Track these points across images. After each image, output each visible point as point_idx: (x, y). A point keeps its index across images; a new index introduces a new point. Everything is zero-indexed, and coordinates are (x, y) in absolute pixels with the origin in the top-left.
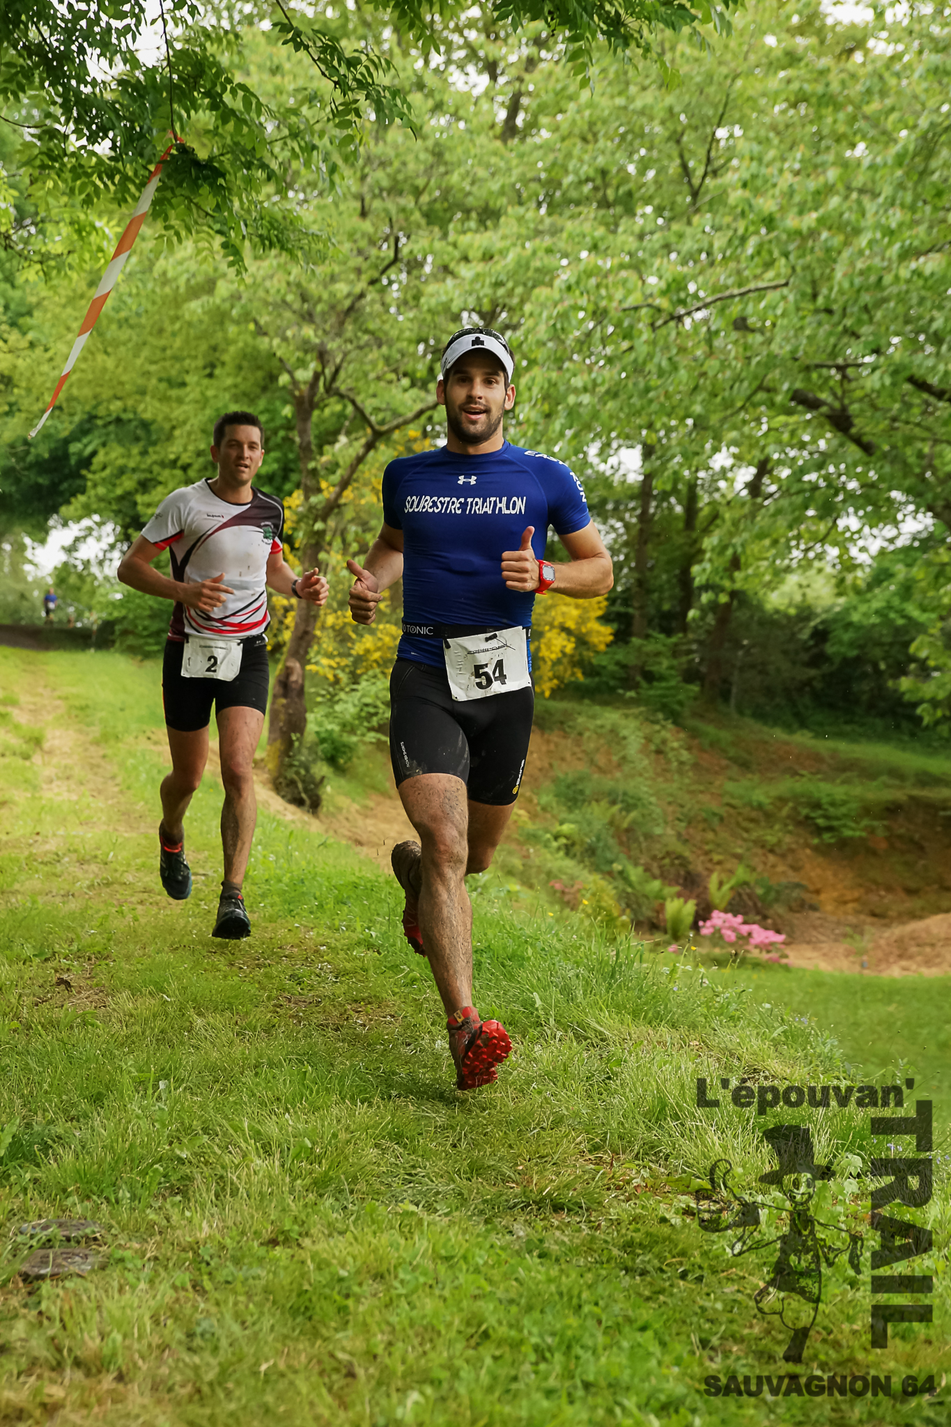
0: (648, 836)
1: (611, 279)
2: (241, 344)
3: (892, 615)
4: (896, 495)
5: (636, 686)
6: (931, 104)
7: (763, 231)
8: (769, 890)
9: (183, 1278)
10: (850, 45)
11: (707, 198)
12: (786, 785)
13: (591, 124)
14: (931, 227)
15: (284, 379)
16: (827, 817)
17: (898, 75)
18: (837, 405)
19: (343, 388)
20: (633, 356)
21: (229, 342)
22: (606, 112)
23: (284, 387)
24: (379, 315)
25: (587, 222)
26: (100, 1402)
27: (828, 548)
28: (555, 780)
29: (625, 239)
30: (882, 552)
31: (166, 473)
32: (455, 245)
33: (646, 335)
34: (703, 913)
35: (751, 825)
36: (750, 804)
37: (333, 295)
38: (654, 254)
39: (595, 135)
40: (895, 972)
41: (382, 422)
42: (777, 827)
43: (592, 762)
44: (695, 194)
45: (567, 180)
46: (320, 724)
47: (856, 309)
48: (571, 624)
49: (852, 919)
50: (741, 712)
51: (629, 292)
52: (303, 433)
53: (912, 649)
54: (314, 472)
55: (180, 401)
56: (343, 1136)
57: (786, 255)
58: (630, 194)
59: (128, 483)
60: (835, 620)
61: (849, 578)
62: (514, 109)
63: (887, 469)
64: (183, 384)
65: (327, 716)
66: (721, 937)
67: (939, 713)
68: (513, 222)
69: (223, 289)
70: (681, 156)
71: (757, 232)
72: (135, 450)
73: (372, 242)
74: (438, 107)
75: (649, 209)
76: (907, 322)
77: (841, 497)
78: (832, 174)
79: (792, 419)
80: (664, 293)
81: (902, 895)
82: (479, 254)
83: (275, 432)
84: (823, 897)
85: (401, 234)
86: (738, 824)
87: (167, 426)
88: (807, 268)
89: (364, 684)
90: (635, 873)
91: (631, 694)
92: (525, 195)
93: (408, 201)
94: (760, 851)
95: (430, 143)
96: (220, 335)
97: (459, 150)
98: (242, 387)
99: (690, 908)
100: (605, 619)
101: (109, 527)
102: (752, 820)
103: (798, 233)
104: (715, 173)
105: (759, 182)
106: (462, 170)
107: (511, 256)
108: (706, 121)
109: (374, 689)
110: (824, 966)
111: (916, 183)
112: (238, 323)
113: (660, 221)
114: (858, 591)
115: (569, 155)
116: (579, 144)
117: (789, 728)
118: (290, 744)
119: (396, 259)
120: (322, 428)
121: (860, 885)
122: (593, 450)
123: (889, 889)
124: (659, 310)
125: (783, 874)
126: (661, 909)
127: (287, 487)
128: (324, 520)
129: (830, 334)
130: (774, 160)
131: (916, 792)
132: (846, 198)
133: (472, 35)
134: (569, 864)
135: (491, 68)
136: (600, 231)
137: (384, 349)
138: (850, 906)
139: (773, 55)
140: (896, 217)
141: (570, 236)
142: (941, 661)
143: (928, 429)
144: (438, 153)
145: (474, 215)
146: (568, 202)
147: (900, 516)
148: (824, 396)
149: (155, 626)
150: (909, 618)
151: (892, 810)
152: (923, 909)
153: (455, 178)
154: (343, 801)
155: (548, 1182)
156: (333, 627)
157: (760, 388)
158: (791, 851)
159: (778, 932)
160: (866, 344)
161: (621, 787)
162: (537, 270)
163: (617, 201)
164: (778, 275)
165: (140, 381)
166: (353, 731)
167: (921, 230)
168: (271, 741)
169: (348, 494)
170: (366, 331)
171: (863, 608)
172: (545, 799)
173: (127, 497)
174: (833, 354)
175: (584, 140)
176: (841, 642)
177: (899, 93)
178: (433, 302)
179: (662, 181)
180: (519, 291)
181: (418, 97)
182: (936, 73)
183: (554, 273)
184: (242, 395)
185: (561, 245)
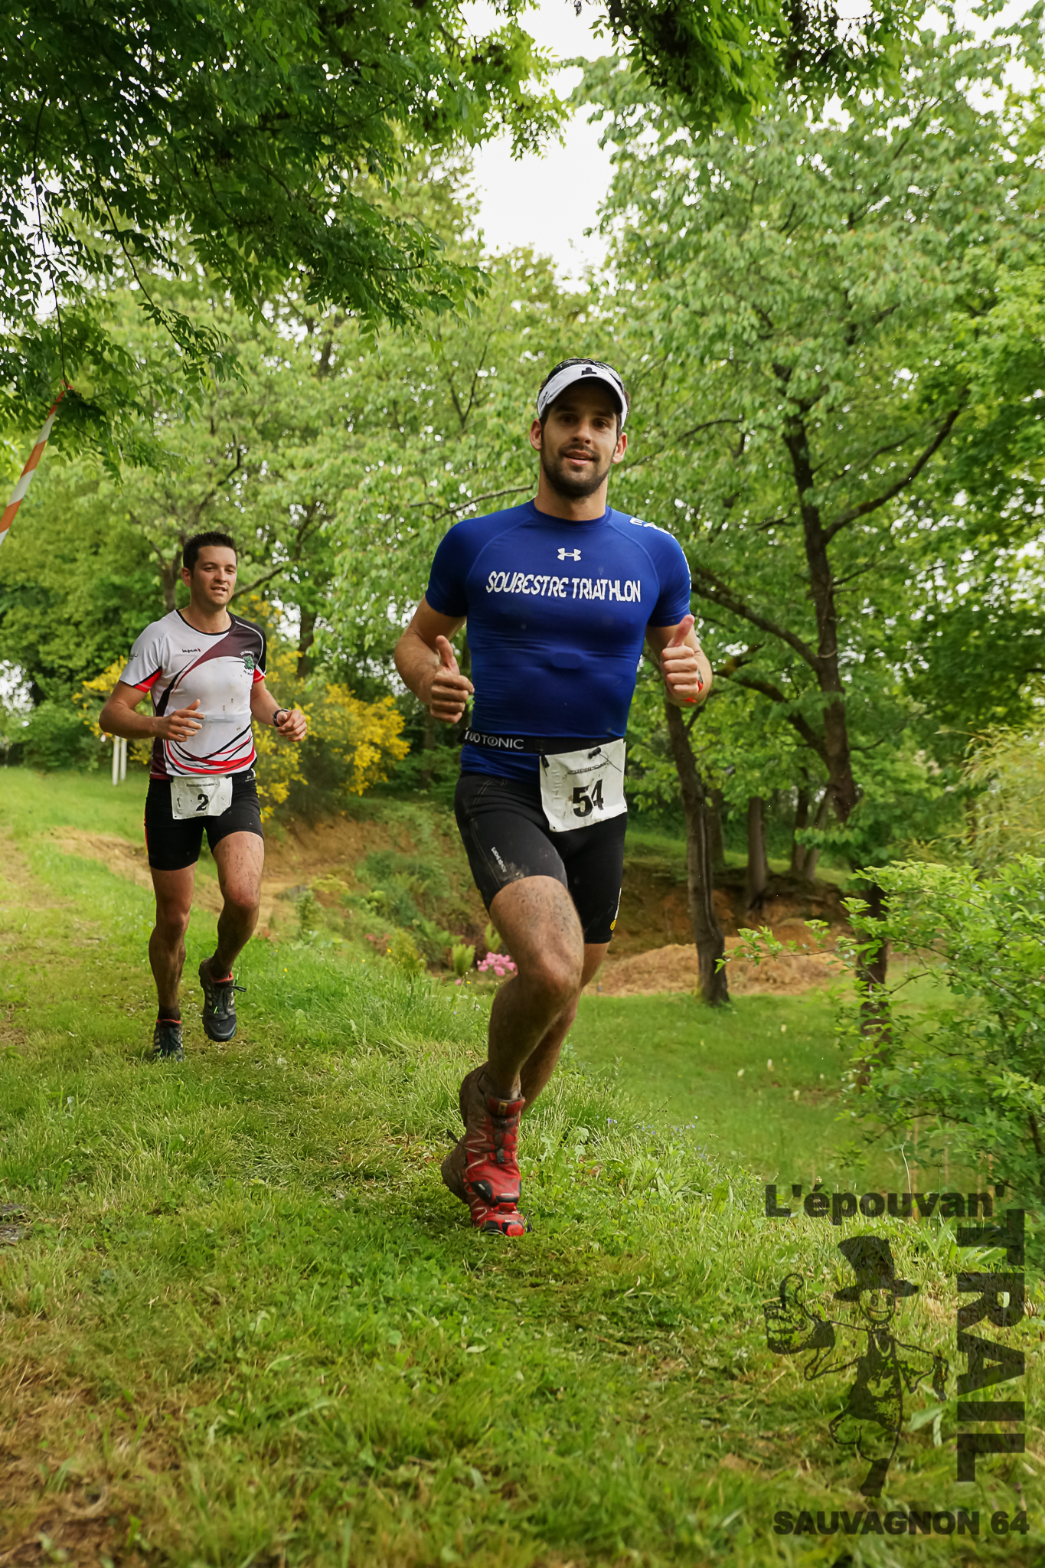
0: (439, 898)
1: (401, 483)
2: (119, 530)
5: (427, 786)
6: (634, 356)
7: (514, 447)
9: (90, 1241)
10: (574, 309)
11: (472, 423)
13: (385, 367)
15: (153, 556)
20: (418, 541)
21: (109, 527)
22: (396, 358)
23: (154, 563)
24: (226, 508)
25: (384, 440)
26: (28, 1335)
28: (368, 858)
29: (412, 453)
31: (61, 629)
32: (283, 456)
33: (428, 524)
34: (480, 955)
37: (190, 493)
38: (433, 464)
39: (388, 374)
40: (622, 994)
43: (396, 844)
44: (463, 419)
45: (368, 408)
48: (378, 740)
51: (414, 493)
52: (168, 598)
55: (72, 573)
56: (208, 1131)
57: (530, 466)
58: (415, 418)
59: (32, 637)
62: (327, 352)
64: (74, 560)
67: (650, 802)
68: (328, 439)
69: (105, 488)
70: (452, 391)
71: (509, 449)
72: (37, 611)
73: (220, 453)
74: (269, 352)
75: (430, 429)
80: (441, 494)
81: (627, 936)
82: (302, 463)
83: (148, 597)
85: (242, 447)
87: (62, 592)
90: (429, 927)
91: (424, 792)
92: (336, 420)
93: (247, 422)
95: (263, 379)
96: (102, 522)
97: (285, 384)
98: (121, 562)
99: (471, 951)
100: (403, 736)
101: (18, 670)
104: (478, 404)
105: (509, 413)
106: (288, 399)
107: (326, 465)
108: (470, 365)
112: (115, 513)
113: (438, 438)
115: (368, 390)
116: (376, 381)
119: (239, 466)
122: (391, 610)
124: (438, 506)
126: (449, 953)
130: (520, 396)
131: (635, 860)
133: (294, 297)
134: (379, 921)
135: (309, 322)
136: (394, 446)
139: (518, 318)
141: (371, 451)
142: (650, 764)
144: (269, 386)
145: (298, 433)
146: (368, 424)
149: (55, 747)
152: (642, 945)
153: (282, 406)
155: (361, 1158)
161: (418, 862)
162: (346, 476)
163: (406, 423)
164: (525, 480)
165: (40, 558)
170: (217, 521)
172: (360, 873)
173: (31, 647)
175: (380, 378)
178: (267, 499)
179: (439, 408)
180: (333, 490)
181: (253, 344)
182: (635, 334)
183: (360, 478)
184: (120, 570)
185: (364, 457)
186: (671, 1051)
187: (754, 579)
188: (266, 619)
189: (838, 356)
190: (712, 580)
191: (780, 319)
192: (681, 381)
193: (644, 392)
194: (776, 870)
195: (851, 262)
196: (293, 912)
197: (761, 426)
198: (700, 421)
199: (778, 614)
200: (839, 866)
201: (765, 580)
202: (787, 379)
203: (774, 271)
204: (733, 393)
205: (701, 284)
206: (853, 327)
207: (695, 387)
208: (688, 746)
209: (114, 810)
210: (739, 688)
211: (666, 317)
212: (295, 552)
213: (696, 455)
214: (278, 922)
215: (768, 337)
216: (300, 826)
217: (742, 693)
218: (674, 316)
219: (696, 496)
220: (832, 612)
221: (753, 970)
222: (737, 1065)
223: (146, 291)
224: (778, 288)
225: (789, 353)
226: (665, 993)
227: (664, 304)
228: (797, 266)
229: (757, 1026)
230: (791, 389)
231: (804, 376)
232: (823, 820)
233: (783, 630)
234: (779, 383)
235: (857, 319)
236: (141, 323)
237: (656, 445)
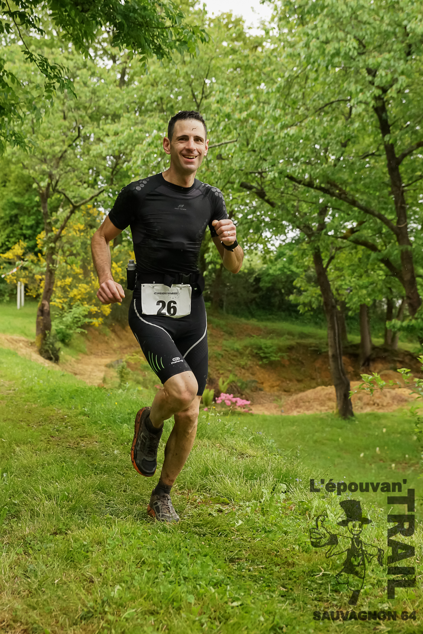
2: (16, 173)
3: (285, 270)
4: (284, 222)
6: (290, 67)
7: (226, 120)
8: (243, 383)
9: (20, 550)
10: (256, 45)
11: (203, 108)
12: (247, 341)
13: (155, 80)
14: (292, 116)
15: (35, 186)
16: (264, 353)
17: (276, 57)
18: (259, 188)
19: (60, 189)
21: (12, 172)
22: (161, 75)
23: (35, 189)
24: (73, 159)
25: (156, 119)
27: (259, 245)
30: (280, 246)
32: (103, 129)
34: (217, 394)
35: (234, 358)
36: (233, 349)
37: (54, 151)
39: (157, 84)
40: (295, 413)
41: (76, 202)
42: (245, 358)
44: (198, 106)
45: (147, 102)
46: (57, 326)
47: (264, 150)
49: (277, 393)
50: (228, 313)
52: (44, 208)
53: (294, 283)
54: (50, 223)
57: (236, 129)
58: (172, 107)
60: (263, 274)
61: (268, 256)
62: (123, 74)
63: (280, 212)
65: (60, 323)
66: (225, 404)
67: (306, 309)
68: (126, 120)
69: (8, 151)
70: (192, 91)
71: (224, 120)
73: (69, 130)
74: (93, 74)
76: (285, 154)
77: (263, 224)
78: (252, 96)
79: (242, 194)
81: (296, 382)
82: (113, 133)
83: (33, 208)
84: (264, 385)
85: (81, 126)
86: (229, 358)
88: (245, 134)
89: (74, 309)
92: (130, 109)
93: (83, 112)
94: (238, 368)
95: (90, 89)
96: (7, 169)
97: (103, 91)
98: (18, 190)
99: (212, 392)
102: (235, 356)
103: (239, 120)
104: (206, 97)
105: (223, 101)
106: (104, 99)
107: (126, 133)
108: (201, 77)
109: (78, 311)
110: (267, 413)
111: (285, 99)
112: (15, 164)
114: (271, 261)
115: (147, 92)
116: (151, 87)
117: (247, 318)
118: (45, 335)
119: (79, 136)
120: (52, 205)
121: (279, 380)
123: (291, 380)
125: (248, 377)
127: (39, 230)
128: (55, 242)
129: (255, 160)
130: (228, 92)
131: (299, 341)
132: (258, 105)
133: (105, 45)
135: (113, 58)
136: (162, 122)
137: (76, 172)
138: (275, 388)
139: (226, 50)
140: (278, 112)
141: (149, 124)
142: (306, 288)
143: (296, 196)
144: (94, 92)
145: (110, 117)
146: (147, 111)
147: (286, 231)
148: (254, 184)
150: (292, 271)
151: (290, 349)
152: (304, 387)
153: (101, 103)
154: (68, 357)
156: (60, 286)
157: (228, 182)
158: (251, 367)
159: (247, 400)
160: (270, 163)
162: (137, 138)
163: (168, 110)
164: (233, 137)
166: (71, 329)
167: (288, 117)
168: (37, 334)
169: (64, 232)
170: (68, 166)
171: (274, 268)
174: (257, 168)
175: (153, 85)
176: (265, 282)
177: (277, 64)
178: (95, 153)
179: (186, 100)
180: (130, 147)
181: (85, 71)
182: (291, 55)
183: (143, 139)
184: (18, 194)
185: (146, 128)
186: (323, 444)
187: (359, 186)
188: (96, 218)
189: (402, 62)
190: (336, 187)
191: (369, 43)
192: (316, 79)
193: (296, 87)
194: (377, 344)
195: (407, 10)
196: (115, 374)
197: (361, 102)
198: (326, 100)
199: (373, 205)
200: (411, 341)
201: (365, 185)
202: (374, 76)
203: (365, 17)
204: (345, 85)
205: (326, 26)
206: (410, 46)
207: (324, 83)
208: (326, 277)
209: (18, 322)
210: (353, 245)
211: (307, 45)
212: (110, 181)
213: (325, 119)
214: (108, 379)
215: (363, 53)
216: (118, 328)
217: (356, 248)
218: (311, 44)
219: (326, 142)
220: (403, 202)
221: (365, 400)
222: (360, 451)
223: (27, 45)
224: (368, 26)
225: (375, 61)
226: (318, 413)
227: (305, 39)
228: (378, 15)
229: (370, 429)
230: (377, 81)
231: (384, 74)
232: (401, 316)
233: (376, 213)
234: (370, 78)
235: (412, 41)
236: (25, 62)
237: (304, 115)
